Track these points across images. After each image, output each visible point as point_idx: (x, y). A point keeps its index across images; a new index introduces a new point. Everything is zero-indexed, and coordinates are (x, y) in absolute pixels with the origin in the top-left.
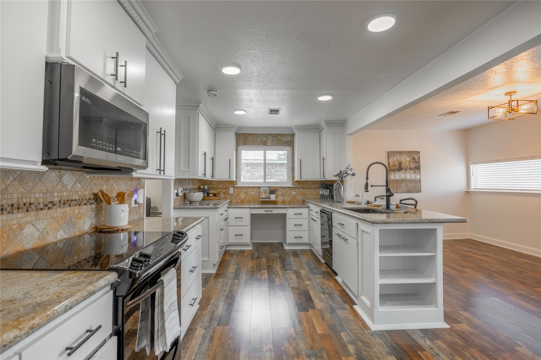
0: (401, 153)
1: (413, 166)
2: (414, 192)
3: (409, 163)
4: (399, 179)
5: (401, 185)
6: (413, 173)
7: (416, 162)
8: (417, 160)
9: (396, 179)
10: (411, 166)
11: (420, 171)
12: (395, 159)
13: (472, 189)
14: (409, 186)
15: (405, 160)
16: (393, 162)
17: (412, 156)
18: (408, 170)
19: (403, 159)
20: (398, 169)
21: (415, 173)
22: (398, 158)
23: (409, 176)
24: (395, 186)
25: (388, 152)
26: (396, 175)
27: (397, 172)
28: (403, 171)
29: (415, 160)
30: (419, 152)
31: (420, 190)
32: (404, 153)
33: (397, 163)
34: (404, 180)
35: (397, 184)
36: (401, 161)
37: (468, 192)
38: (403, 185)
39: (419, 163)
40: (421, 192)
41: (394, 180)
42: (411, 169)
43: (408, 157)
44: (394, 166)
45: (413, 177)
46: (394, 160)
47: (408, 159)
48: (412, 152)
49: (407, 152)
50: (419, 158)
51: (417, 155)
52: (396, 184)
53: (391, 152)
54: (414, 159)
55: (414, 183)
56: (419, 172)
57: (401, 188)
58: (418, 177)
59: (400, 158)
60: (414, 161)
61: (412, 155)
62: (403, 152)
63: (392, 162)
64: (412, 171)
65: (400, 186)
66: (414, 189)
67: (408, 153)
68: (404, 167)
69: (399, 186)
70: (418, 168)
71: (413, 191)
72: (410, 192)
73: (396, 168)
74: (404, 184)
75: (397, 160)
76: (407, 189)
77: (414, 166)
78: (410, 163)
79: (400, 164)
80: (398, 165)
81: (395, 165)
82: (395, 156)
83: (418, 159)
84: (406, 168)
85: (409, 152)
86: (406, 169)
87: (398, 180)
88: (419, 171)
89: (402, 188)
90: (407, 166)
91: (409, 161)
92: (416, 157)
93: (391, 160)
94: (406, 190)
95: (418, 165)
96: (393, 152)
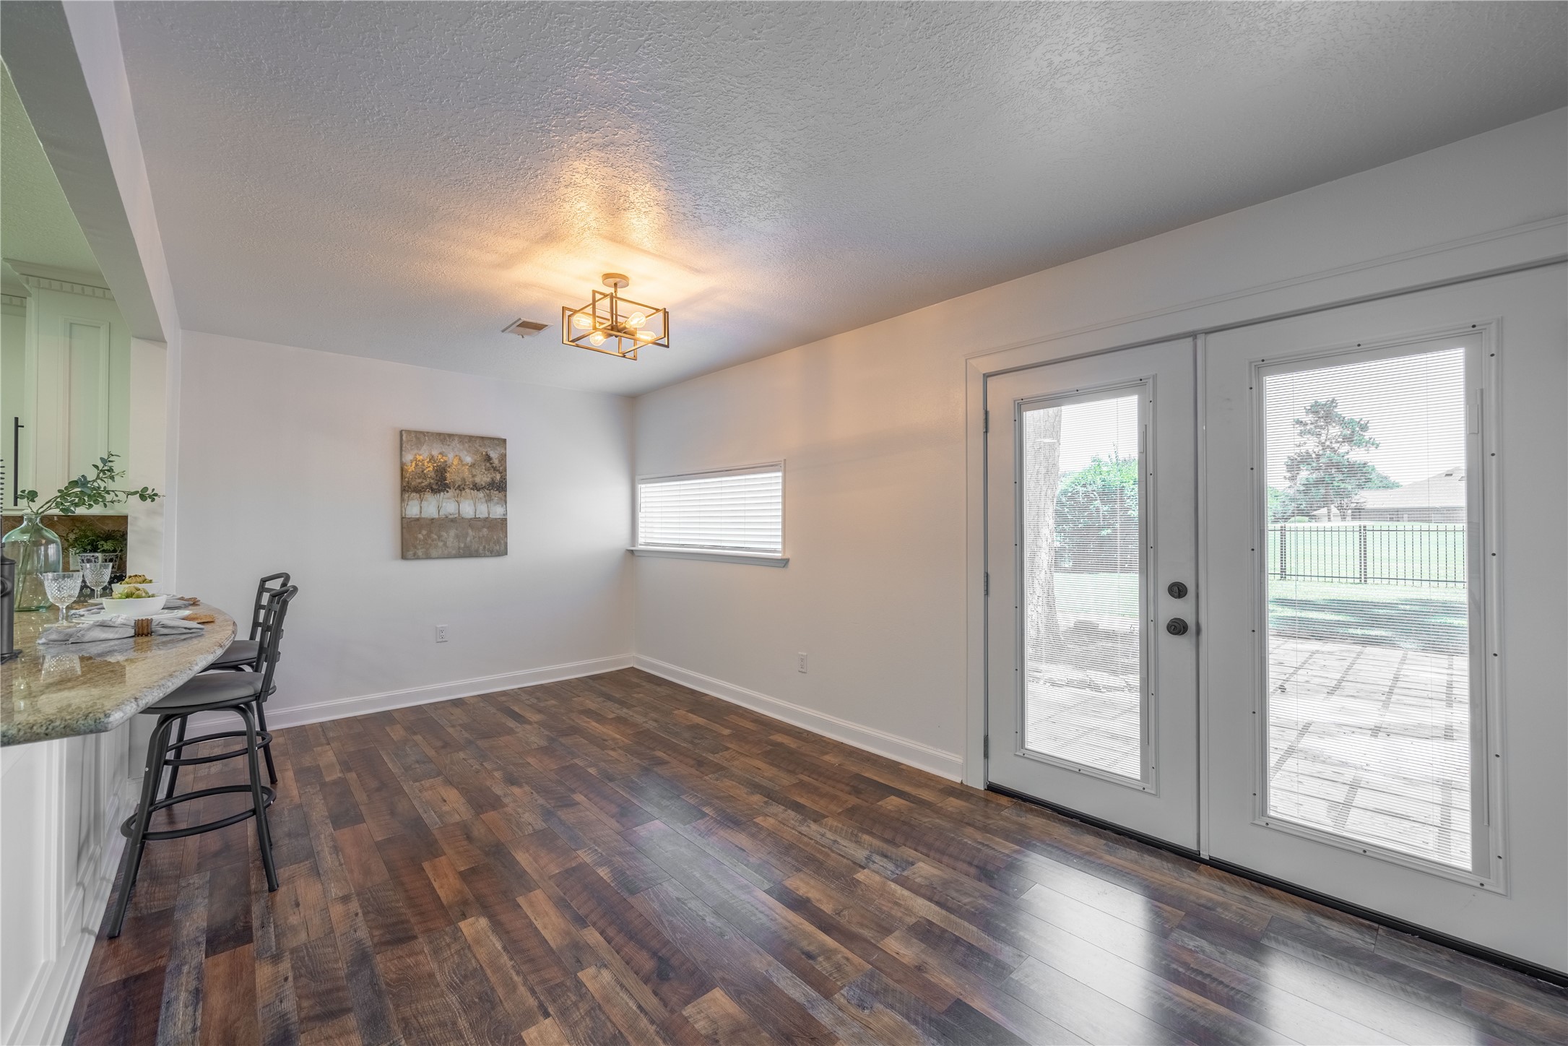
0: (445, 439)
1: (483, 478)
2: (485, 556)
3: (470, 472)
4: (436, 516)
5: (444, 534)
6: (484, 500)
7: (495, 469)
8: (496, 462)
9: (424, 515)
10: (477, 480)
11: (505, 496)
12: (424, 453)
13: (640, 545)
14: (468, 539)
15: (460, 460)
16: (417, 465)
17: (483, 450)
18: (468, 491)
19: (451, 456)
20: (434, 487)
21: (489, 499)
22: (435, 453)
23: (470, 507)
24: (420, 536)
25: (401, 432)
26: (424, 504)
27: (429, 496)
28: (451, 492)
29: (491, 464)
30: (505, 441)
31: (503, 548)
32: (456, 439)
33: (429, 469)
34: (453, 521)
35: (430, 532)
36: (446, 461)
37: (632, 551)
38: (450, 536)
39: (503, 472)
40: (506, 554)
41: (418, 520)
42: (476, 487)
43: (468, 452)
44: (419, 478)
45: (483, 511)
46: (421, 456)
47: (469, 460)
48: (482, 438)
49: (466, 436)
50: (503, 458)
51: (498, 448)
52: (424, 532)
53: (409, 432)
54: (488, 458)
55: (485, 530)
56: (503, 498)
57: (441, 544)
58: (497, 511)
59: (441, 453)
60: (488, 464)
61: (480, 446)
62: (451, 436)
63: (414, 464)
64: (481, 494)
65: (440, 537)
66: (484, 547)
67: (469, 440)
68: (454, 482)
69: (435, 537)
70: (499, 486)
71: (481, 551)
72: (471, 556)
73: (426, 483)
74: (452, 533)
75: (432, 459)
76: (462, 545)
77: (488, 480)
78: (473, 470)
79: (441, 471)
80: (433, 474)
81: (423, 475)
82: (425, 447)
83: (500, 461)
84: (460, 483)
85: (473, 437)
86: (461, 488)
87: (433, 519)
88: (501, 495)
89: (445, 544)
90: (464, 480)
91: (473, 465)
92: (494, 455)
93: (408, 457)
94: (459, 548)
95: (498, 477)
96: (417, 433)
